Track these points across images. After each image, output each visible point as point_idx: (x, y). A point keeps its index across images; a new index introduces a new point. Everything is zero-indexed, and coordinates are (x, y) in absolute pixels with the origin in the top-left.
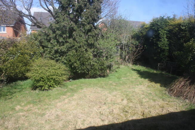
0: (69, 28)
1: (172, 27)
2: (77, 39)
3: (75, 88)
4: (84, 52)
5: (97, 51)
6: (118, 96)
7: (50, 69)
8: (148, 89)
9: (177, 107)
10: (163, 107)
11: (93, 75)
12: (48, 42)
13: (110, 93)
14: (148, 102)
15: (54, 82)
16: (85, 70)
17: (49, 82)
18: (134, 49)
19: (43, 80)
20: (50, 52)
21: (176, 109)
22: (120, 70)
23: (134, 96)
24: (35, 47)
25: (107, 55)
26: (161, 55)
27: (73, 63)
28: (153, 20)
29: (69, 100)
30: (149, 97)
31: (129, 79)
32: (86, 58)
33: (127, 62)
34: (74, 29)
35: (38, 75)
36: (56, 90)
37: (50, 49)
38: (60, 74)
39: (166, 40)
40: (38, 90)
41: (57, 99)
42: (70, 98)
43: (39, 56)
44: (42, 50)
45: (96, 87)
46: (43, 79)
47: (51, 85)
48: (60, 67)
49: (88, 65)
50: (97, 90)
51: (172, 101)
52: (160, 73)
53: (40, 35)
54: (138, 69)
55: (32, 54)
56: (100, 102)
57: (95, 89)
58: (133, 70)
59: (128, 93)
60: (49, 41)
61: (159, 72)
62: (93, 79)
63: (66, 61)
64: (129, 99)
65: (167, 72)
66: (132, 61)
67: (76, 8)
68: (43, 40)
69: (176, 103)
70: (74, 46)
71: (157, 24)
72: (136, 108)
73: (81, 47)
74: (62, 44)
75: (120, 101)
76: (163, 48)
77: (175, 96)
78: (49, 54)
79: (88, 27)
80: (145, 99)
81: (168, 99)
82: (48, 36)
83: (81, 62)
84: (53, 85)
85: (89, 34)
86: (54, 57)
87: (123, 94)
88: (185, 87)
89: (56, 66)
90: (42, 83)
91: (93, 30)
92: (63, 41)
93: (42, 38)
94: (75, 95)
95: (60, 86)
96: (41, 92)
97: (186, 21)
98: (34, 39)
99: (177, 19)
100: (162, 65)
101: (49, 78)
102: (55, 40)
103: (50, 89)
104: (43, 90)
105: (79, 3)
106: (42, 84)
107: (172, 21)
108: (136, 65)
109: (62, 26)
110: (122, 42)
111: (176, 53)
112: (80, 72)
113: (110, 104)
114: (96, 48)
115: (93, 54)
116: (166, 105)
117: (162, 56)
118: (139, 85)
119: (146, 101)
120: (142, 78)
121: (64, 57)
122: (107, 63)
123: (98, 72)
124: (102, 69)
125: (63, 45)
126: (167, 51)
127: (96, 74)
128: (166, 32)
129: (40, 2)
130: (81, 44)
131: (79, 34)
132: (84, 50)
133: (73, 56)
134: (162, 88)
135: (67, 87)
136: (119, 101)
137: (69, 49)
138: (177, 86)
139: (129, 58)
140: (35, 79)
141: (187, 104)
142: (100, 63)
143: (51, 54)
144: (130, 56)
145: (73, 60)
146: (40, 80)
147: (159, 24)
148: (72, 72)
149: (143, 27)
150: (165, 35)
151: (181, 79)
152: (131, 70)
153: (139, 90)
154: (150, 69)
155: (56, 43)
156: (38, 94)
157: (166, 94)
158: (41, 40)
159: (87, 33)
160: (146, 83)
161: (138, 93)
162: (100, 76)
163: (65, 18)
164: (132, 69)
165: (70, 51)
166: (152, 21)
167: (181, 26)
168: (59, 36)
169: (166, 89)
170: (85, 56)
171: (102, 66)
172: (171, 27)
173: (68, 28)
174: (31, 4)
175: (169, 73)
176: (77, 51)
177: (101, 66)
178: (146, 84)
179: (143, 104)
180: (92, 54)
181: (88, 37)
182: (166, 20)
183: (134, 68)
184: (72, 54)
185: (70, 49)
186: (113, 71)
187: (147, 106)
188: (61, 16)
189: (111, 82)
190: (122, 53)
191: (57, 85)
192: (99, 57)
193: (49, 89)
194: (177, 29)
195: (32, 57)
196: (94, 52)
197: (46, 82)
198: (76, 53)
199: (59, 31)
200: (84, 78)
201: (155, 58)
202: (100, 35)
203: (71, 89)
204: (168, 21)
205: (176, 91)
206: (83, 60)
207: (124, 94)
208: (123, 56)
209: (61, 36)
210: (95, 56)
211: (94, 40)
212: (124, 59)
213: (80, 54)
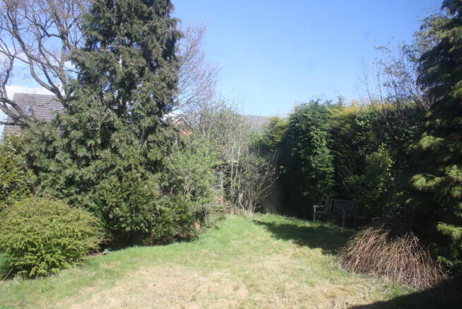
0: (103, 125)
1: (337, 123)
2: (121, 151)
3: (117, 267)
4: (140, 180)
5: (169, 179)
6: (223, 280)
7: (55, 220)
8: (294, 261)
9: (365, 294)
10: (333, 297)
11: (162, 237)
12: (48, 158)
13: (204, 275)
14: (297, 288)
15: (62, 254)
16: (142, 225)
17: (48, 256)
18: (257, 176)
19: (34, 249)
20: (54, 182)
21: (364, 298)
22: (225, 225)
23: (263, 279)
24: (16, 169)
25: (193, 188)
26: (319, 186)
27: (111, 208)
28: (296, 109)
29: (103, 296)
30: (300, 278)
31: (247, 243)
32: (143, 195)
33: (241, 208)
34: (115, 125)
35: (20, 235)
36: (68, 275)
37: (54, 174)
38: (80, 234)
39: (327, 151)
40: (19, 277)
41: (69, 295)
42: (104, 292)
43: (23, 191)
44: (33, 178)
45: (170, 264)
46: (35, 246)
47: (55, 261)
48: (79, 217)
49: (150, 211)
50: (172, 270)
51: (351, 283)
52: (320, 227)
53: (29, 141)
54: (267, 221)
55: (7, 188)
56: (182, 297)
57: (167, 268)
58: (256, 224)
59: (247, 272)
60: (52, 155)
61: (316, 225)
62: (162, 246)
63: (93, 205)
64: (252, 286)
65: (334, 224)
66: (253, 203)
67: (119, 77)
68: (37, 154)
69: (362, 286)
70: (113, 167)
71: (306, 117)
72: (269, 302)
73: (131, 170)
74: (84, 162)
75: (231, 291)
76: (322, 169)
77: (357, 272)
78: (52, 186)
79: (147, 122)
80: (289, 284)
81: (342, 280)
82: (49, 143)
83: (131, 205)
84: (60, 261)
85: (151, 137)
86: (63, 193)
87: (235, 275)
88: (379, 248)
89: (70, 215)
90: (31, 257)
91: (159, 131)
92: (87, 155)
93: (35, 147)
94: (118, 282)
95: (77, 265)
96: (27, 282)
97: (366, 110)
98: (12, 150)
99: (347, 106)
100: (322, 209)
101: (50, 244)
102: (68, 155)
103: (54, 273)
104: (33, 277)
105: (126, 67)
106: (32, 260)
107: (336, 110)
108: (262, 213)
109: (85, 120)
110: (229, 161)
111: (351, 179)
112: (128, 229)
113: (206, 300)
114: (168, 171)
115: (160, 185)
116: (340, 292)
117: (321, 188)
118: (274, 255)
119: (292, 286)
120: (278, 239)
121: (90, 194)
122: (194, 207)
123: (173, 229)
124: (182, 223)
125: (87, 165)
126: (331, 176)
127: (168, 233)
128: (325, 133)
129: (32, 69)
130: (132, 161)
131: (125, 138)
132: (140, 175)
133: (111, 191)
134: (327, 257)
135: (96, 266)
136: (228, 290)
137: (101, 174)
138: (361, 248)
139: (246, 197)
140: (13, 249)
141: (386, 287)
142: (177, 206)
143: (58, 186)
144: (247, 192)
145: (111, 200)
146: (26, 250)
147: (309, 116)
148: (108, 229)
149: (275, 124)
150: (324, 140)
151: (367, 231)
152: (252, 224)
153: (275, 265)
154: (296, 219)
155: (69, 161)
156: (19, 288)
157: (336, 268)
158: (31, 152)
159: (146, 137)
160: (289, 249)
161: (273, 271)
162: (179, 239)
163: (92, 101)
164: (254, 221)
165: (103, 178)
166: (293, 113)
167: (356, 120)
168: (76, 143)
169: (335, 257)
170: (140, 189)
171: (182, 214)
172: (335, 122)
173: (99, 124)
174: (8, 72)
175: (340, 224)
176: (120, 179)
177: (180, 214)
178: (288, 252)
179: (286, 294)
180: (159, 187)
181: (148, 146)
182: (323, 107)
183: (258, 220)
184: (108, 186)
185: (104, 175)
186: (209, 227)
187: (297, 297)
188: (82, 97)
189: (206, 251)
190: (230, 182)
191: (71, 263)
192: (175, 192)
193: (51, 273)
194: (348, 126)
195: (7, 195)
196: (162, 180)
197: (42, 255)
198: (118, 184)
199: (78, 130)
200: (140, 244)
201: (305, 194)
202: (176, 141)
203: (107, 271)
204: (329, 110)
205: (360, 259)
206: (136, 200)
207: (239, 276)
208: (232, 193)
209: (82, 142)
210: (165, 190)
211: (163, 152)
212: (235, 200)
213: (130, 185)
